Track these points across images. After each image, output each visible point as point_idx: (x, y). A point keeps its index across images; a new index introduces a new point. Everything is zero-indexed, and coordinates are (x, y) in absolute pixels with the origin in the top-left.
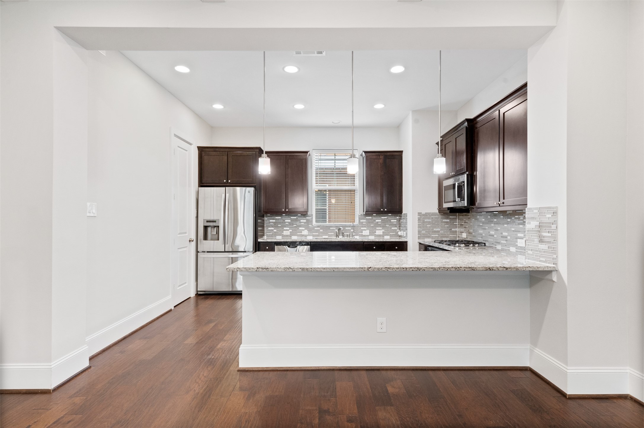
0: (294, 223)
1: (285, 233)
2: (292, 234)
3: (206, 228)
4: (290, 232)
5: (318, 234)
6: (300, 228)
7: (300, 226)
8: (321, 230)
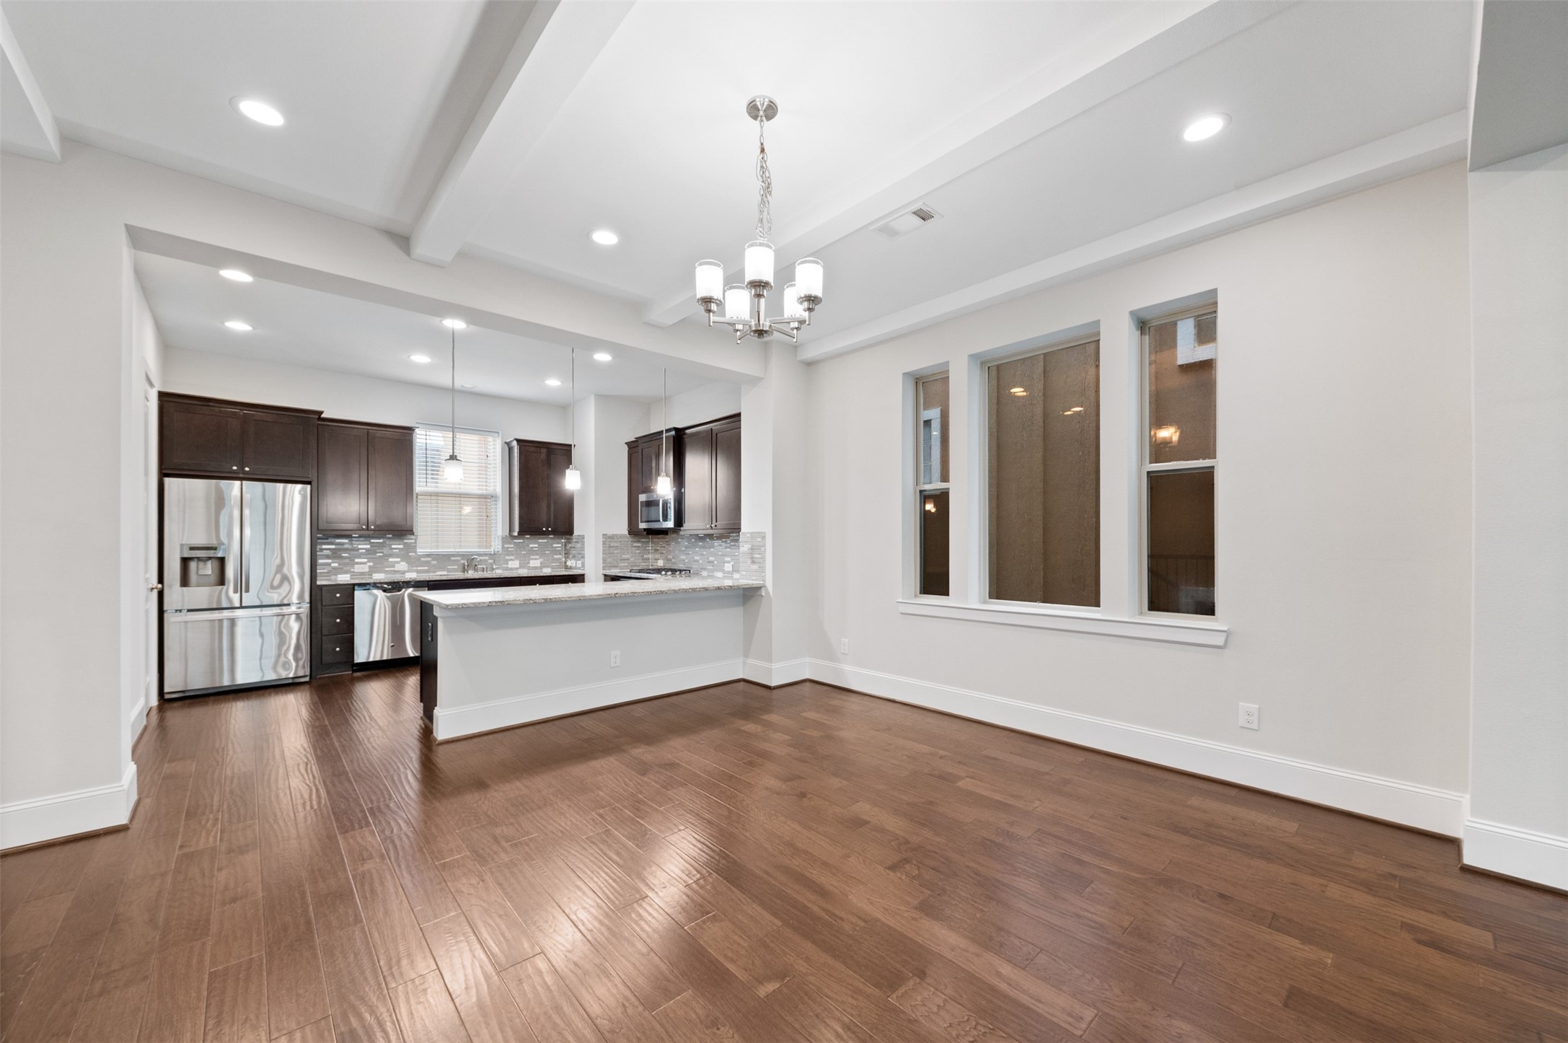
0: (378, 551)
1: (357, 569)
2: (373, 570)
3: (185, 561)
4: (370, 567)
5: (426, 568)
6: (390, 560)
7: (391, 556)
8: (432, 562)
